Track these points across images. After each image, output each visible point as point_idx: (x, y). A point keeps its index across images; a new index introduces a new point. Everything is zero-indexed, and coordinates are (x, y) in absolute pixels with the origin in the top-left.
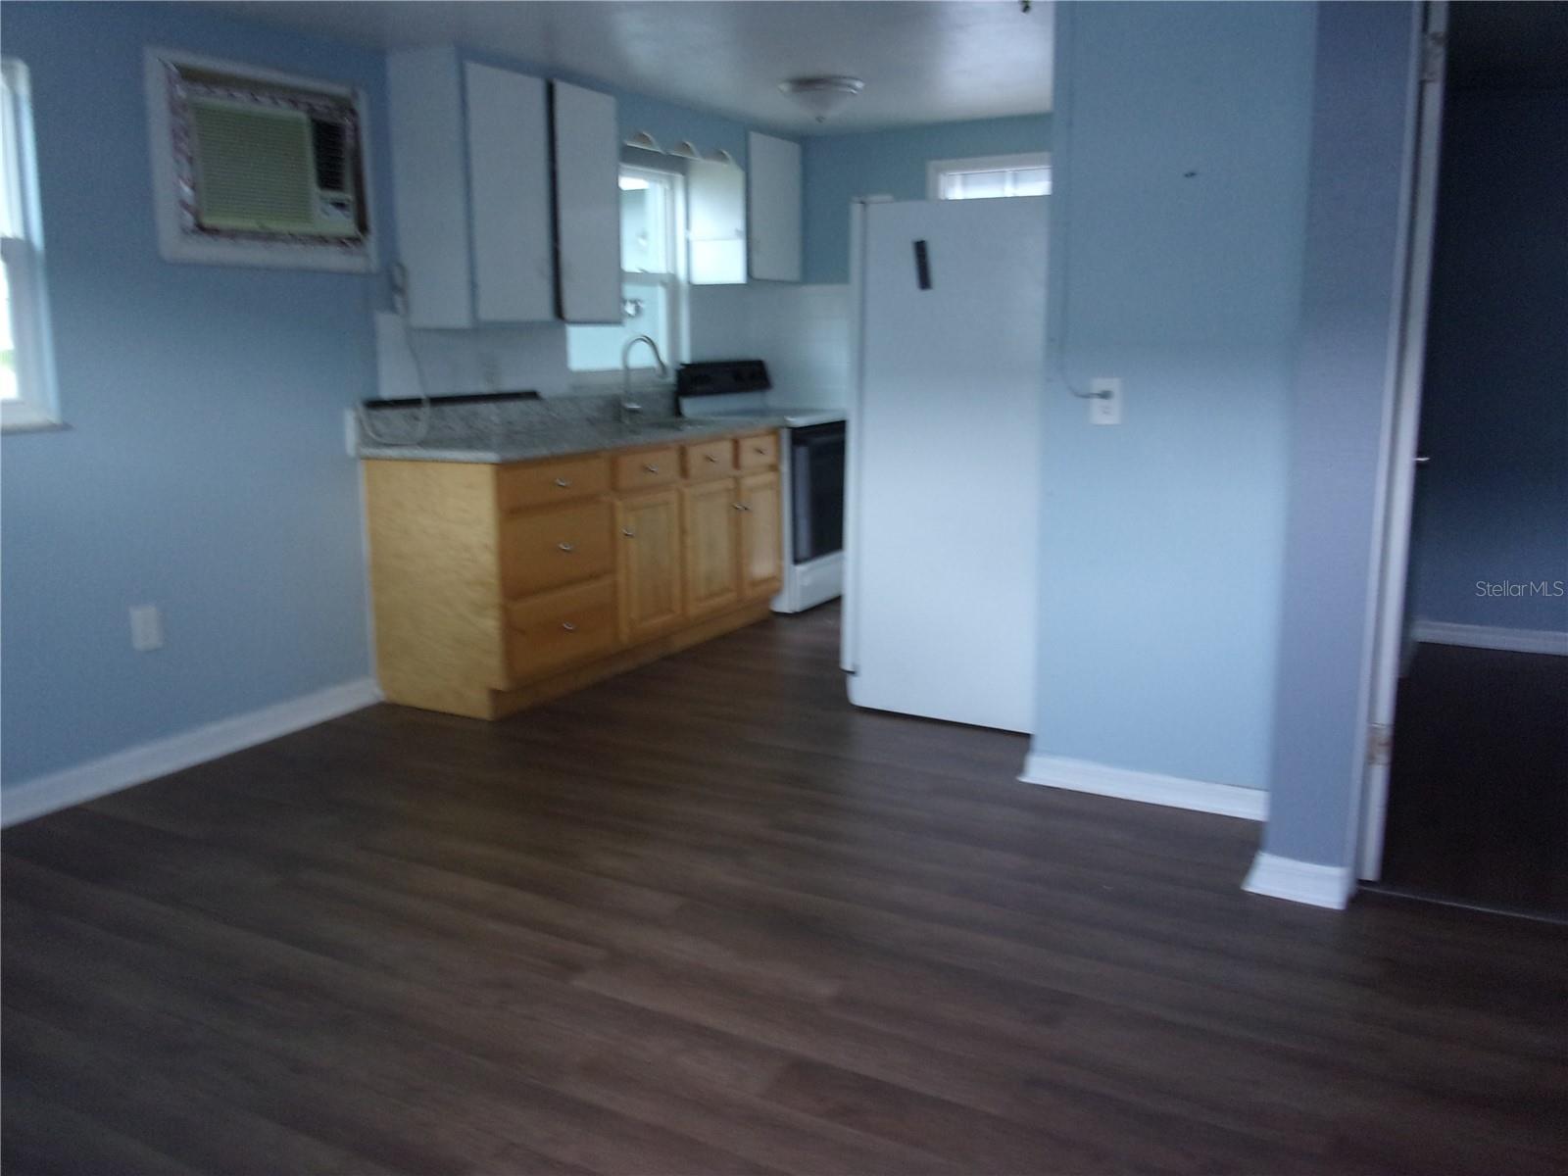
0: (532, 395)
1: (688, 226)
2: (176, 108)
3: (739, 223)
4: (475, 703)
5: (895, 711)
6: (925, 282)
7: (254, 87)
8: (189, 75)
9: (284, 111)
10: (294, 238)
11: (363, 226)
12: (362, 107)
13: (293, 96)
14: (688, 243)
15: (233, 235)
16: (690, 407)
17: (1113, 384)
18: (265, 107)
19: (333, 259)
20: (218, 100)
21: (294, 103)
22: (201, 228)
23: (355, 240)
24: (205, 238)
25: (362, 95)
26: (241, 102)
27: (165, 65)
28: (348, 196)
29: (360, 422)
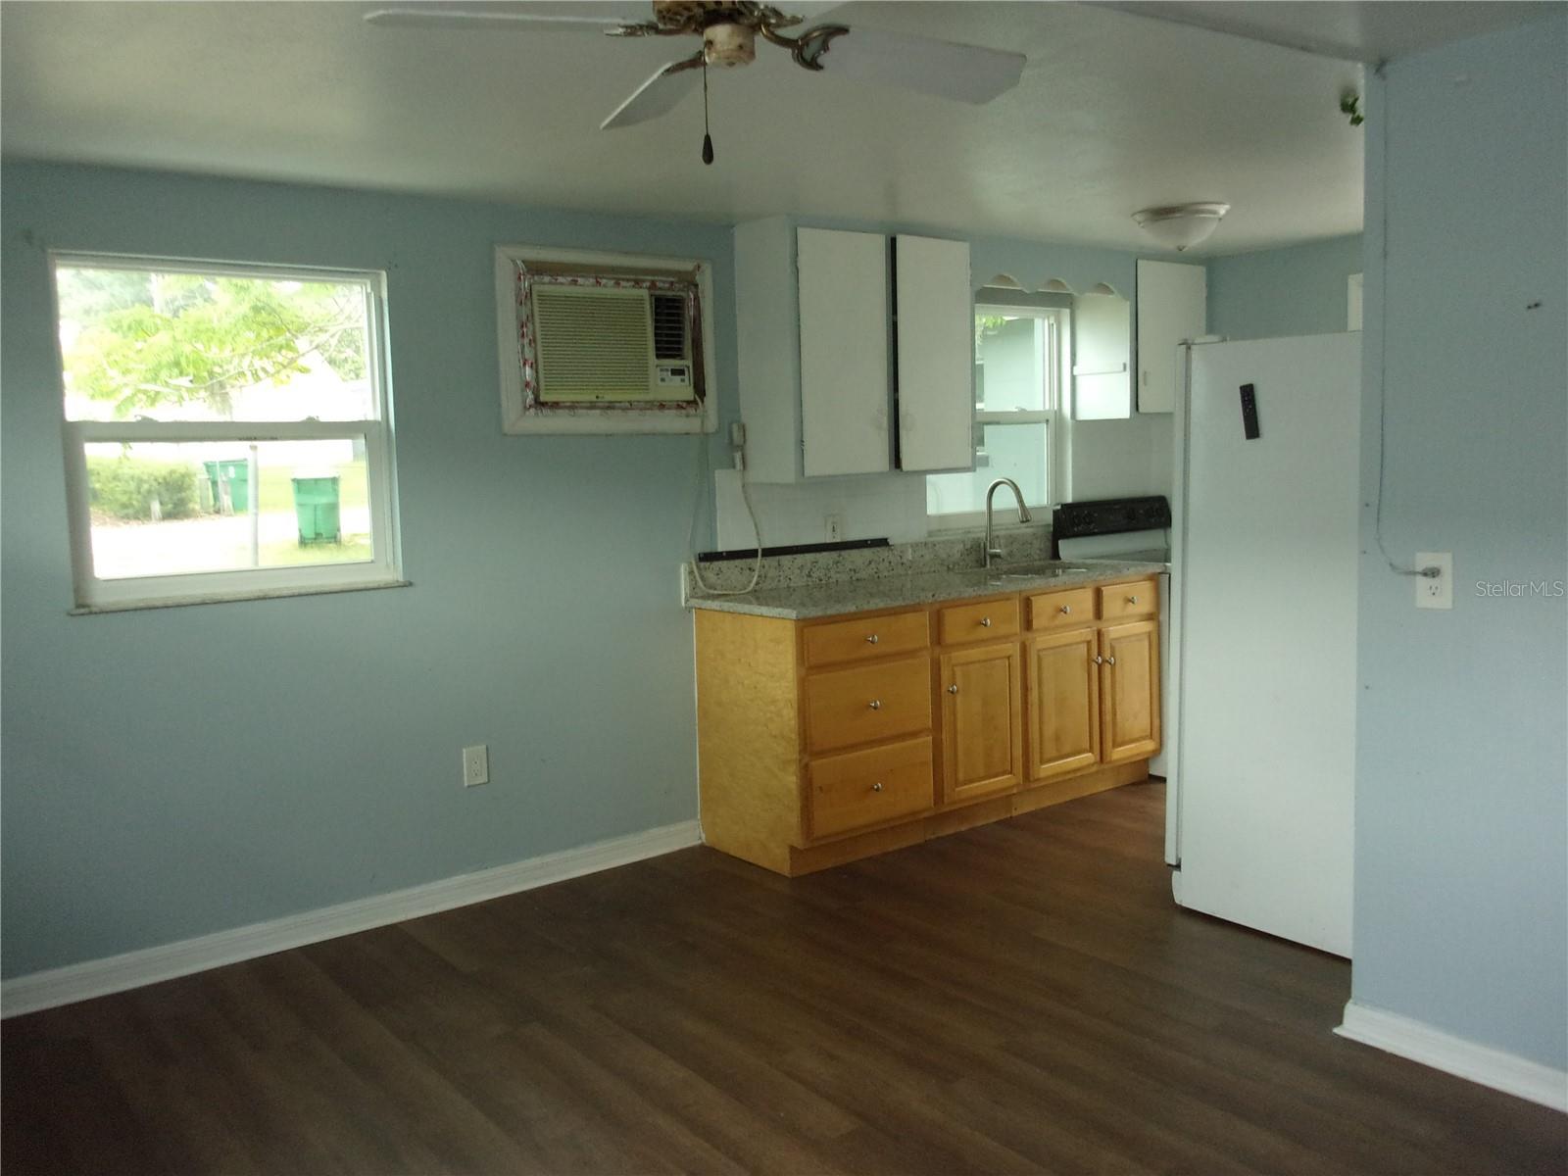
0: (882, 543)
1: (1073, 363)
2: (524, 298)
3: (1125, 357)
4: (776, 857)
5: (1218, 916)
6: (1252, 430)
7: (598, 272)
8: (536, 269)
9: (627, 291)
10: (631, 406)
11: (700, 390)
12: (706, 281)
13: (635, 276)
14: (1073, 378)
15: (573, 406)
16: (1068, 549)
17: (1443, 561)
18: (608, 289)
19: (672, 422)
20: (563, 287)
21: (637, 283)
22: (539, 404)
23: (692, 403)
24: (546, 411)
25: (707, 269)
26: (586, 287)
27: (514, 261)
28: (687, 363)
29: (691, 572)
